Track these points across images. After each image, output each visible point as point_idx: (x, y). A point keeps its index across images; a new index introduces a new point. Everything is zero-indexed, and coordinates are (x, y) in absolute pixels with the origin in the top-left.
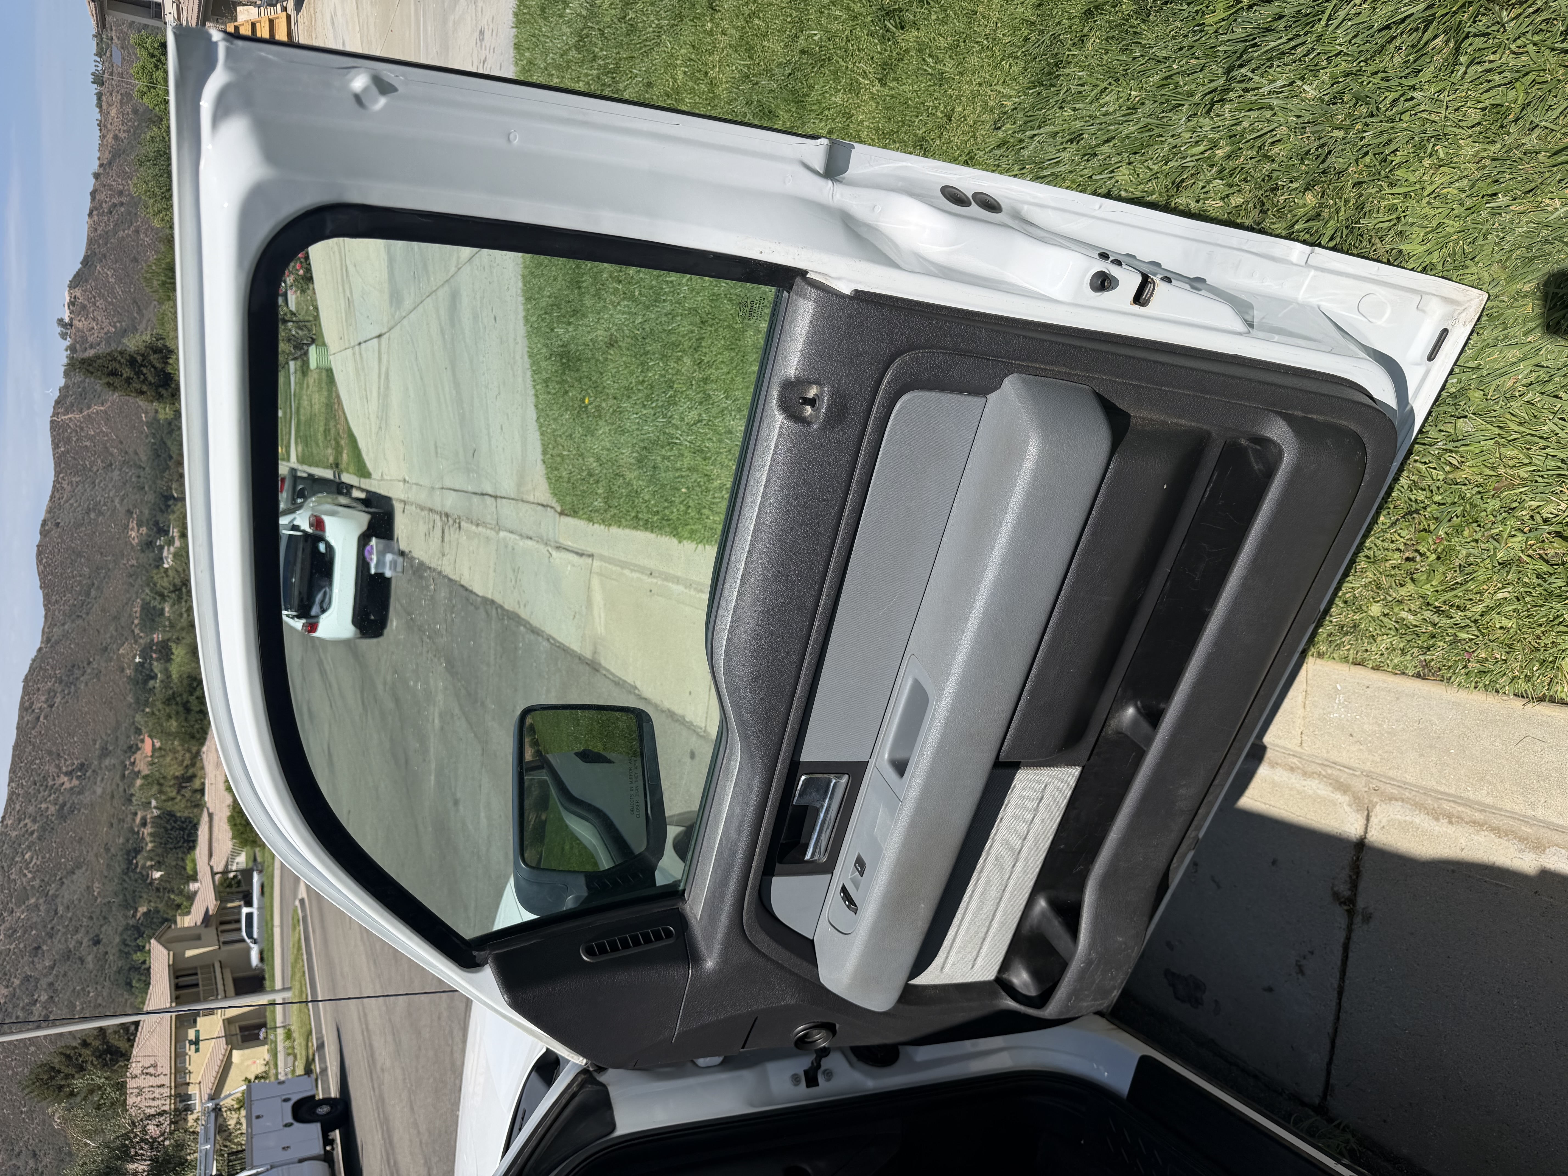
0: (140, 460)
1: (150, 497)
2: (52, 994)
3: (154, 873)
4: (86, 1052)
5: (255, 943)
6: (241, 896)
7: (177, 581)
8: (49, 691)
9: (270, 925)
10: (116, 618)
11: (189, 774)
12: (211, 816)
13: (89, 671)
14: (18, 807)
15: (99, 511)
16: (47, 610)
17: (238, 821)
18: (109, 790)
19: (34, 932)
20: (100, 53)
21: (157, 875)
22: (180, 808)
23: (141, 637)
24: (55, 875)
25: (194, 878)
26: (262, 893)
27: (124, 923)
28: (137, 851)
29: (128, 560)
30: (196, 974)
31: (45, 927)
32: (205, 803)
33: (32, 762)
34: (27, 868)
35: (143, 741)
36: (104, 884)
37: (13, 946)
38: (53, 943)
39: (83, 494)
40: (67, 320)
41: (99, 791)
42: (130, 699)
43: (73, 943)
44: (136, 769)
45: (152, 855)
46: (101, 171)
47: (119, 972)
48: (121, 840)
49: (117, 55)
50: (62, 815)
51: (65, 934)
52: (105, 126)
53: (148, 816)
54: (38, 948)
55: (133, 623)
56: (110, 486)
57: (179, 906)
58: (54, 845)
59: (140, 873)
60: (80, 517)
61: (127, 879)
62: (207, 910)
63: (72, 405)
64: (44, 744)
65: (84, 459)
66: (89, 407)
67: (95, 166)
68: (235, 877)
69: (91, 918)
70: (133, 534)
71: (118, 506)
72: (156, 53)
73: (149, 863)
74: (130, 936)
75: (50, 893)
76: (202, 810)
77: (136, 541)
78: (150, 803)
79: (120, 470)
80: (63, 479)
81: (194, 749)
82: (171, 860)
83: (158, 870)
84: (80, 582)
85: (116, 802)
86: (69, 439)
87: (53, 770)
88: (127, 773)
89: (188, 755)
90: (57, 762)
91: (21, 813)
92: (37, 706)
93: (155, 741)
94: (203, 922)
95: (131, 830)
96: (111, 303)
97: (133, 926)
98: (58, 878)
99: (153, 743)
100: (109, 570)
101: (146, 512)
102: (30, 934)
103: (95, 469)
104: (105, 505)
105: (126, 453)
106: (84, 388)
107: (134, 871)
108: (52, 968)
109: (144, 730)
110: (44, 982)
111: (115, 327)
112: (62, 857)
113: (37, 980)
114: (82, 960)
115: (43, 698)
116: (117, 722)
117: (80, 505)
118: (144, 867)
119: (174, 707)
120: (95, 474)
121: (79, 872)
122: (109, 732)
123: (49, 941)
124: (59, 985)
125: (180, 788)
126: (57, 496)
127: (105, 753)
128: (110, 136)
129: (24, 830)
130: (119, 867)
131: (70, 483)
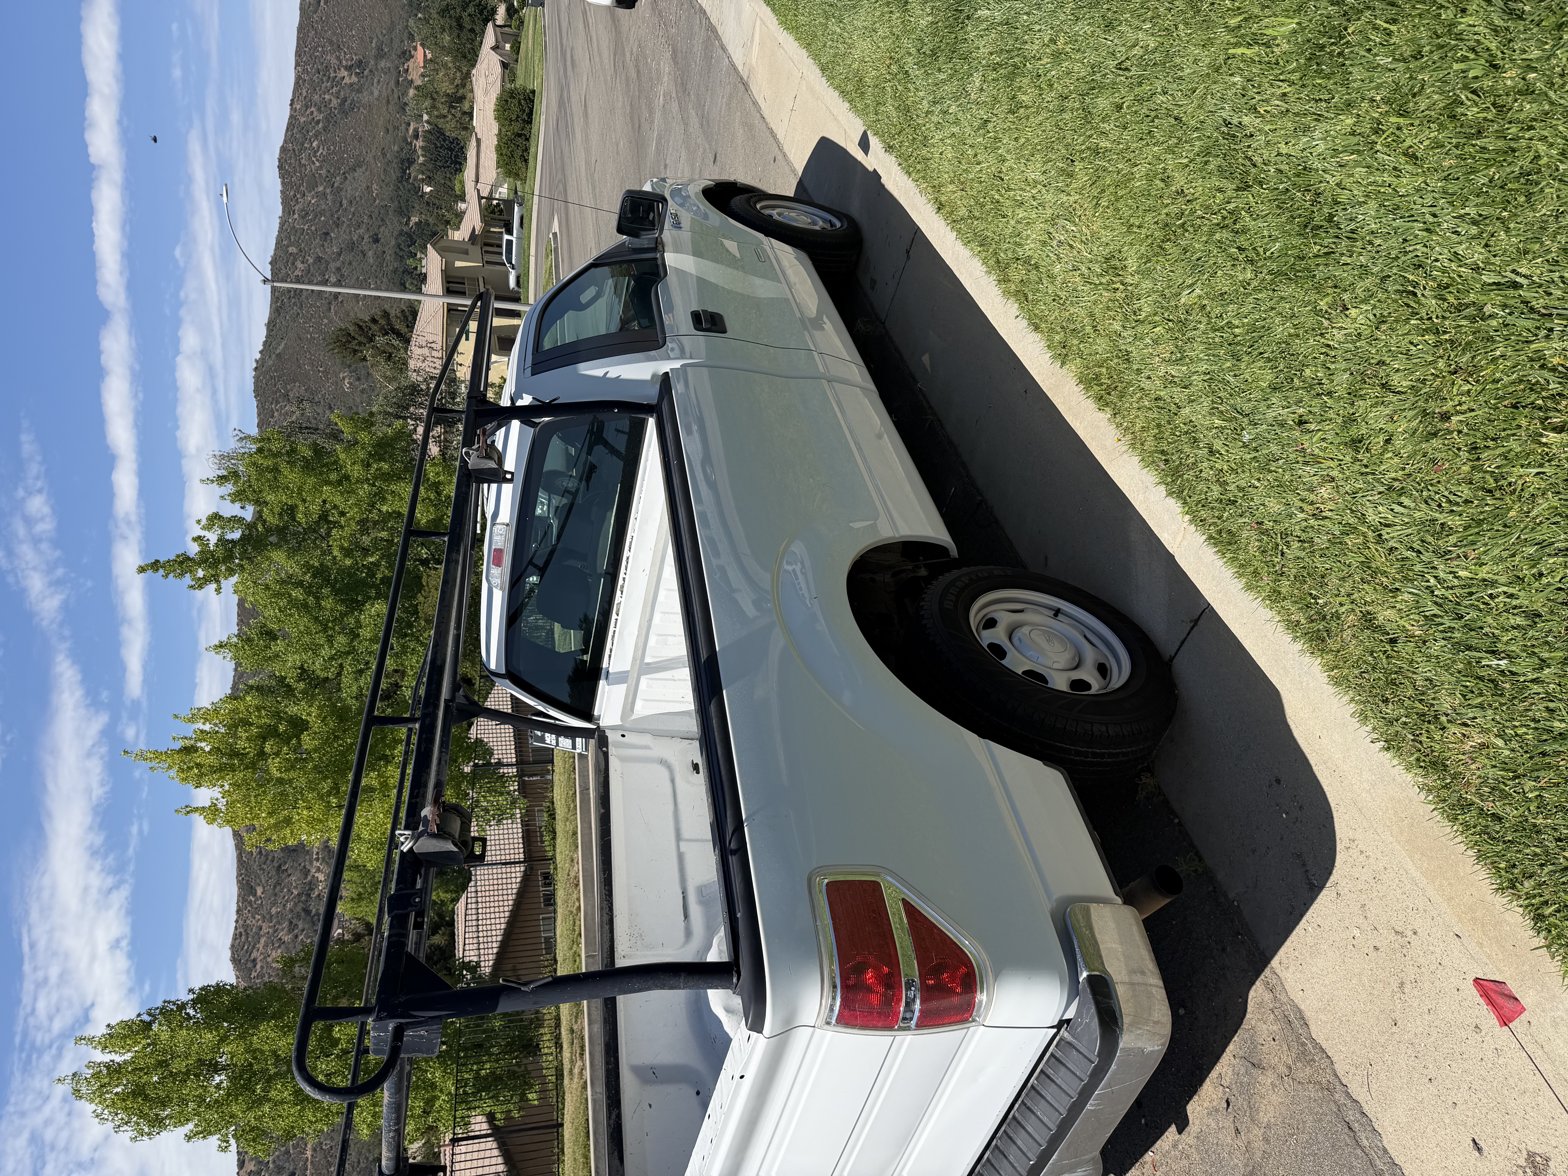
3: (425, 187)
4: (375, 327)
5: (513, 269)
6: (502, 223)
9: (526, 254)
11: (459, 95)
12: (478, 141)
14: (304, 94)
17: (504, 152)
18: (384, 94)
19: (323, 218)
21: (428, 189)
22: (449, 127)
24: (339, 169)
25: (463, 198)
26: (522, 224)
27: (399, 228)
28: (410, 162)
30: (464, 284)
31: (332, 215)
32: (474, 128)
33: (315, 49)
34: (315, 157)
35: (415, 49)
36: (381, 187)
37: (306, 227)
38: (339, 232)
41: (376, 93)
43: (356, 236)
44: (409, 78)
45: (423, 168)
47: (395, 271)
48: (396, 148)
50: (343, 110)
51: (349, 226)
53: (420, 130)
54: (327, 234)
57: (448, 222)
58: (337, 139)
59: (413, 184)
61: (401, 188)
62: (474, 229)
64: (326, 31)
68: (498, 205)
69: (371, 217)
73: (420, 176)
74: (404, 242)
75: (336, 185)
76: (471, 135)
78: (422, 116)
81: (465, 70)
82: (439, 177)
83: (428, 185)
85: (391, 108)
87: (334, 61)
88: (401, 79)
89: (458, 74)
90: (338, 54)
91: (307, 99)
93: (427, 52)
94: (469, 240)
95: (405, 139)
97: (406, 233)
98: (342, 172)
99: (425, 52)
102: (319, 220)
107: (407, 181)
108: (339, 254)
109: (417, 38)
110: (333, 266)
112: (344, 152)
113: (327, 263)
114: (364, 254)
116: (392, 22)
118: (416, 179)
119: (448, 19)
121: (359, 171)
122: (384, 32)
123: (336, 230)
124: (345, 271)
125: (451, 107)
127: (380, 54)
129: (311, 117)
130: (394, 174)
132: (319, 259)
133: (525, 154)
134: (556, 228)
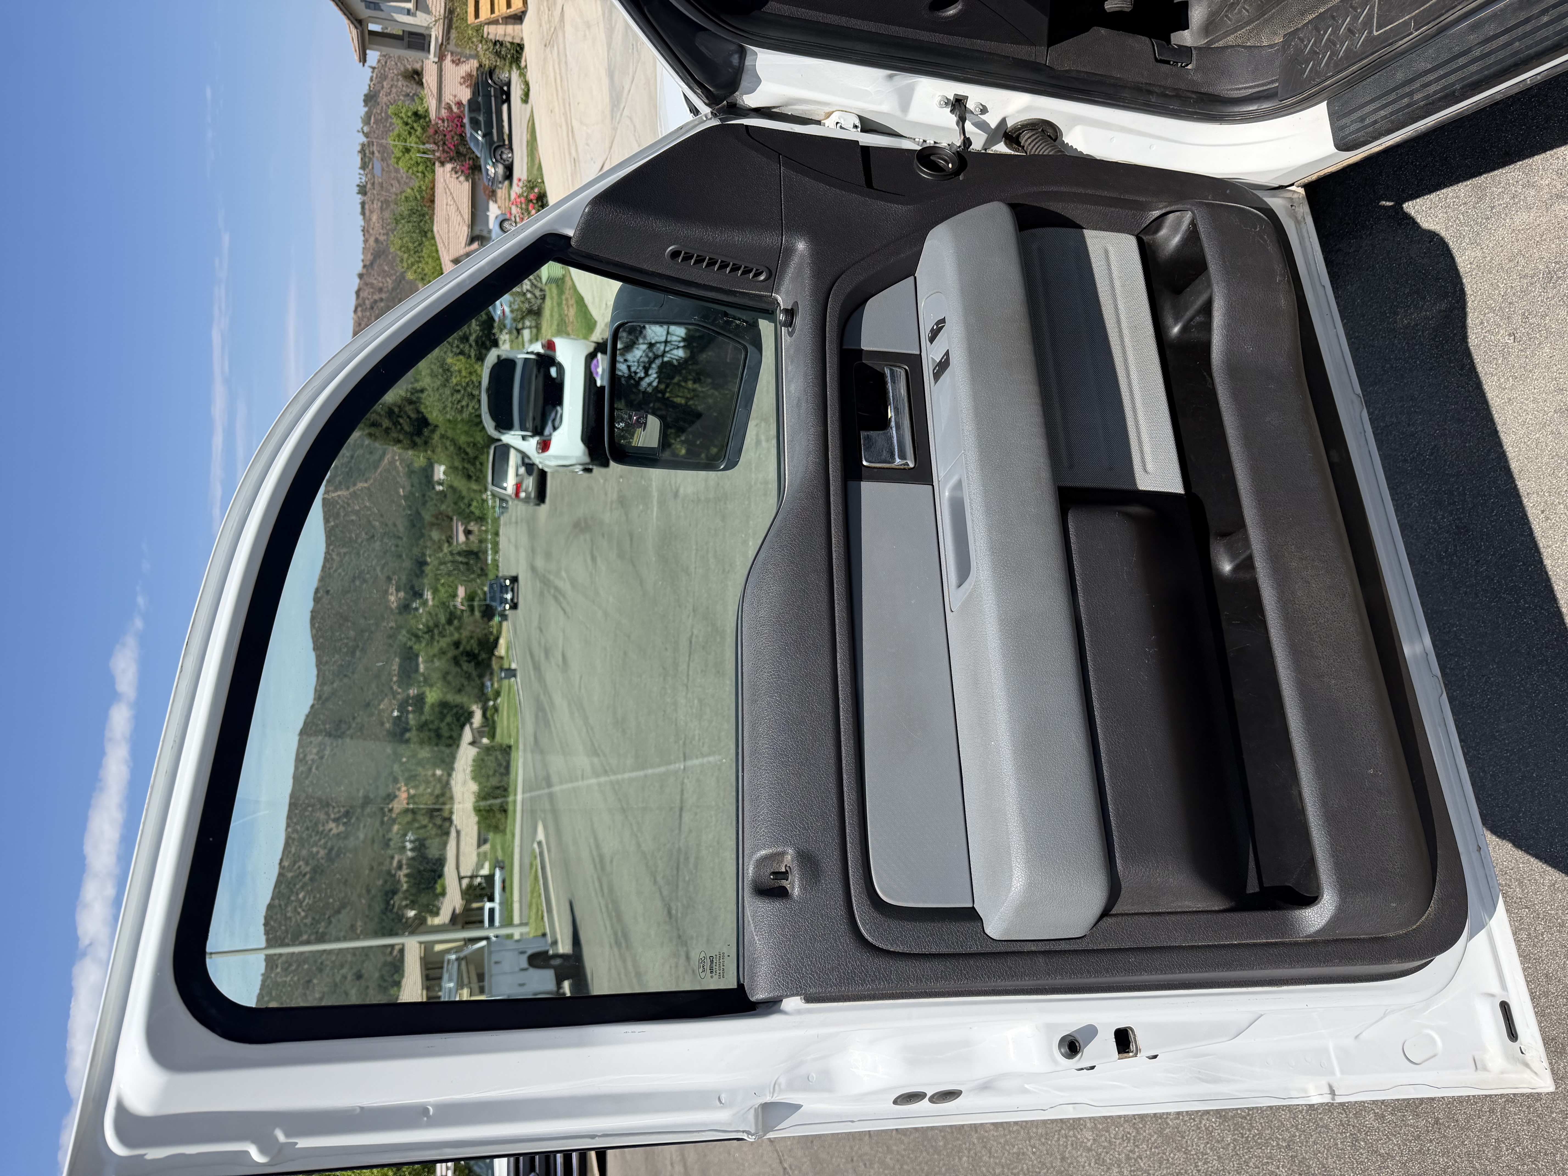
0: (398, 531)
1: (407, 564)
3: (409, 912)
6: (484, 897)
7: (431, 624)
8: (320, 744)
10: (377, 676)
13: (354, 725)
14: (293, 850)
15: (364, 579)
16: (319, 670)
18: (370, 835)
19: (306, 966)
20: (364, 166)
21: (411, 914)
23: (399, 693)
24: (324, 914)
25: (444, 892)
26: (504, 888)
27: (383, 959)
28: (394, 892)
29: (388, 623)
31: (315, 961)
32: (454, 824)
33: (305, 809)
34: (301, 907)
35: (399, 789)
36: (365, 923)
38: (322, 977)
39: (349, 564)
41: (361, 836)
42: (389, 750)
43: (339, 977)
44: (394, 816)
45: (406, 895)
46: (365, 271)
48: (380, 882)
49: (378, 165)
50: (330, 858)
51: (332, 968)
52: (368, 231)
53: (404, 859)
54: (309, 981)
55: (391, 680)
56: (373, 556)
58: (324, 886)
59: (397, 913)
60: (347, 584)
61: (384, 920)
62: (454, 909)
63: (340, 483)
64: (315, 793)
65: (350, 532)
66: (355, 485)
67: (359, 268)
68: (480, 882)
69: (354, 954)
70: (392, 598)
71: (379, 574)
72: (410, 121)
73: (404, 903)
74: (388, 972)
75: (320, 931)
77: (395, 604)
78: (404, 847)
79: (381, 541)
80: (333, 550)
82: (422, 899)
83: (412, 909)
84: (346, 645)
85: (376, 846)
86: (338, 514)
87: (323, 817)
88: (386, 819)
90: (326, 810)
91: (296, 856)
92: (310, 757)
95: (388, 873)
98: (327, 916)
99: (408, 791)
100: (372, 632)
101: (404, 578)
103: (359, 541)
104: (368, 573)
105: (387, 525)
106: (351, 468)
107: (391, 911)
109: (401, 779)
112: (330, 897)
114: (346, 993)
115: (315, 751)
116: (378, 772)
117: (347, 574)
118: (400, 907)
120: (360, 545)
121: (344, 912)
122: (371, 781)
123: (319, 975)
126: (328, 565)
127: (367, 801)
128: (371, 241)
129: (298, 871)
130: (378, 908)
131: (339, 554)
133: (504, 804)
134: (541, 836)
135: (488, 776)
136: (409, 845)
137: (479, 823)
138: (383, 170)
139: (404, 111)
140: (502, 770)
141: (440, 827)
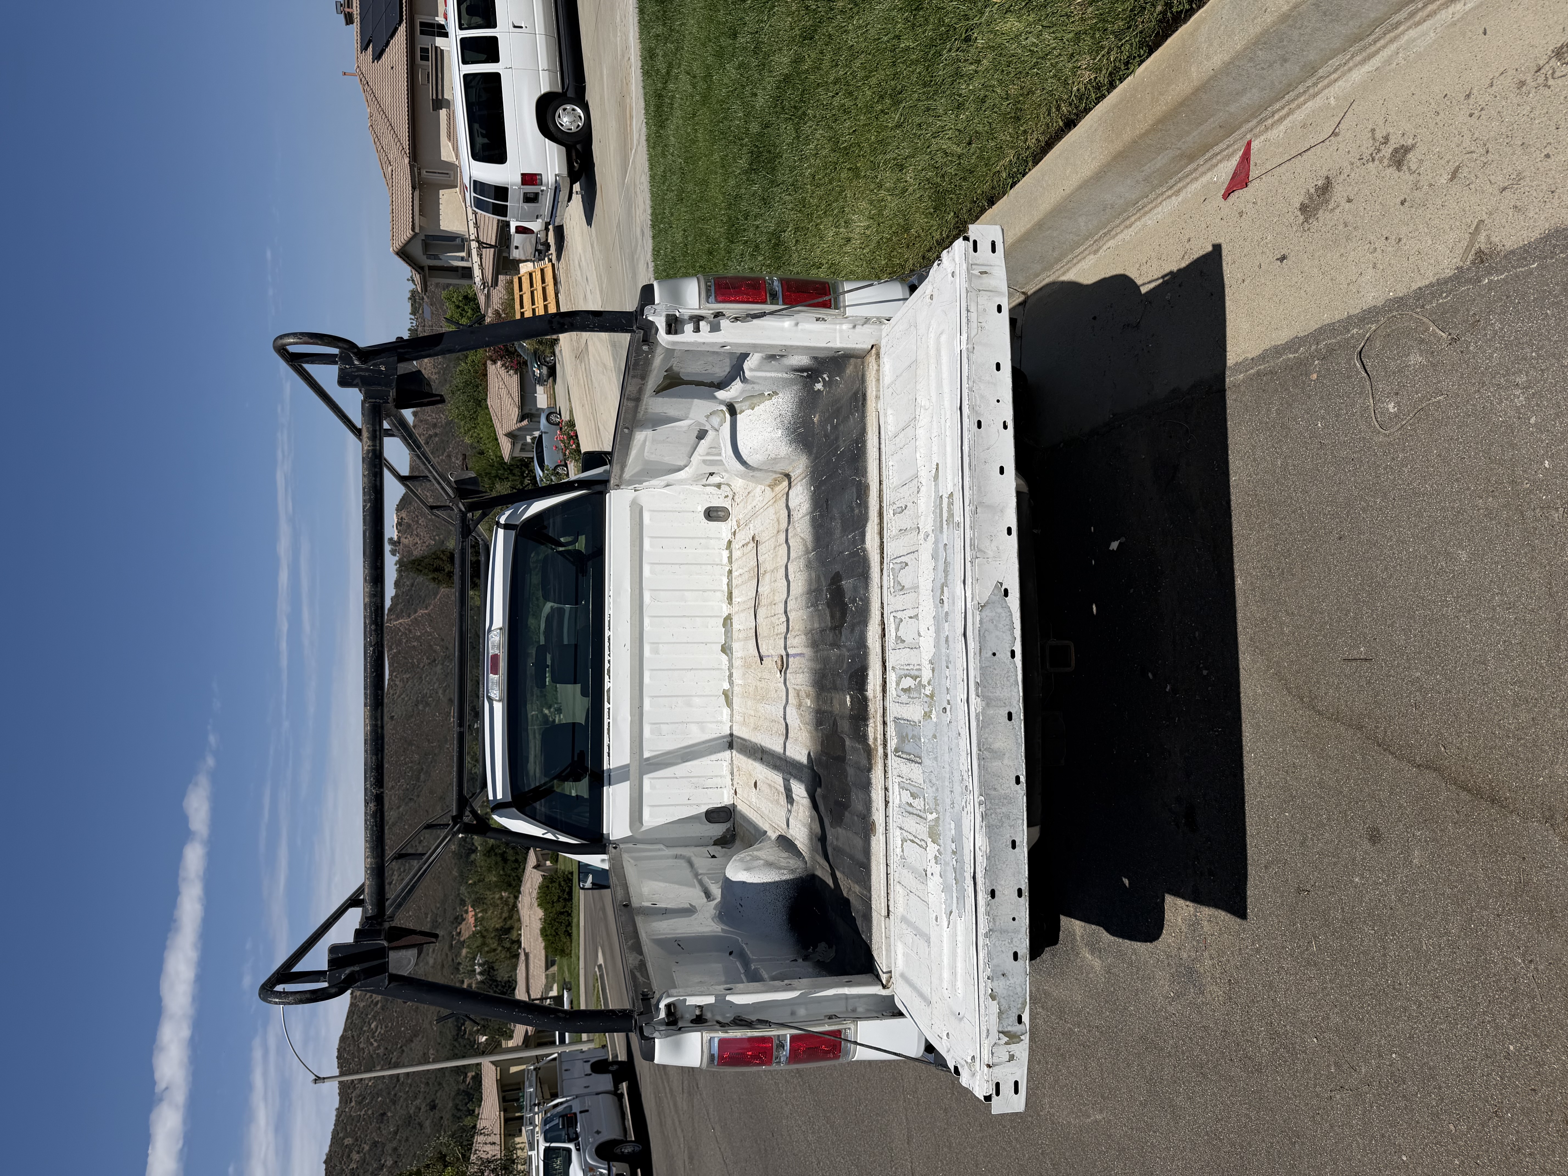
2: (396, 1159)
3: (481, 1037)
10: (442, 798)
11: (506, 927)
12: (527, 955)
15: (426, 703)
19: (380, 1099)
20: (414, 312)
21: (483, 1039)
24: (397, 1044)
27: (456, 1088)
31: (389, 1093)
32: (522, 947)
34: (373, 1038)
35: (467, 912)
36: (437, 1051)
37: (363, 1112)
38: (395, 1109)
39: (412, 688)
40: (396, 538)
41: (431, 961)
42: (455, 873)
43: (413, 1108)
44: (462, 939)
49: (427, 310)
51: (406, 1100)
53: (473, 982)
54: (384, 1114)
56: (435, 679)
59: (468, 1039)
60: (410, 709)
61: (457, 1045)
62: (527, 1033)
63: (402, 611)
65: (413, 658)
66: (416, 612)
69: (427, 1084)
71: (441, 696)
72: (461, 305)
73: (475, 1028)
74: (461, 1101)
75: (393, 1061)
76: (519, 958)
78: (474, 971)
79: (442, 664)
80: (396, 677)
82: (494, 1024)
83: (484, 1035)
84: (411, 768)
85: (446, 971)
86: (400, 641)
88: (455, 943)
89: (506, 906)
93: (478, 911)
96: (431, 520)
97: (464, 1091)
98: (399, 1046)
99: (475, 913)
100: (436, 755)
102: (376, 1101)
103: (421, 665)
104: (431, 697)
105: (447, 648)
106: (411, 596)
107: (463, 1037)
108: (396, 1133)
109: (468, 901)
110: (389, 1148)
111: (434, 540)
112: (401, 1026)
113: (384, 1145)
114: (421, 1125)
116: (445, 895)
117: (410, 699)
119: (493, 858)
120: (422, 669)
121: (416, 1040)
122: (438, 905)
123: (393, 1108)
124: (402, 1151)
125: (500, 940)
129: (370, 1000)
130: (449, 1035)
131: (402, 680)
132: (375, 1144)
133: (569, 929)
134: (601, 961)
135: (553, 902)
136: (478, 969)
137: (546, 948)
138: (433, 313)
139: (455, 295)
140: (566, 896)
141: (508, 949)
